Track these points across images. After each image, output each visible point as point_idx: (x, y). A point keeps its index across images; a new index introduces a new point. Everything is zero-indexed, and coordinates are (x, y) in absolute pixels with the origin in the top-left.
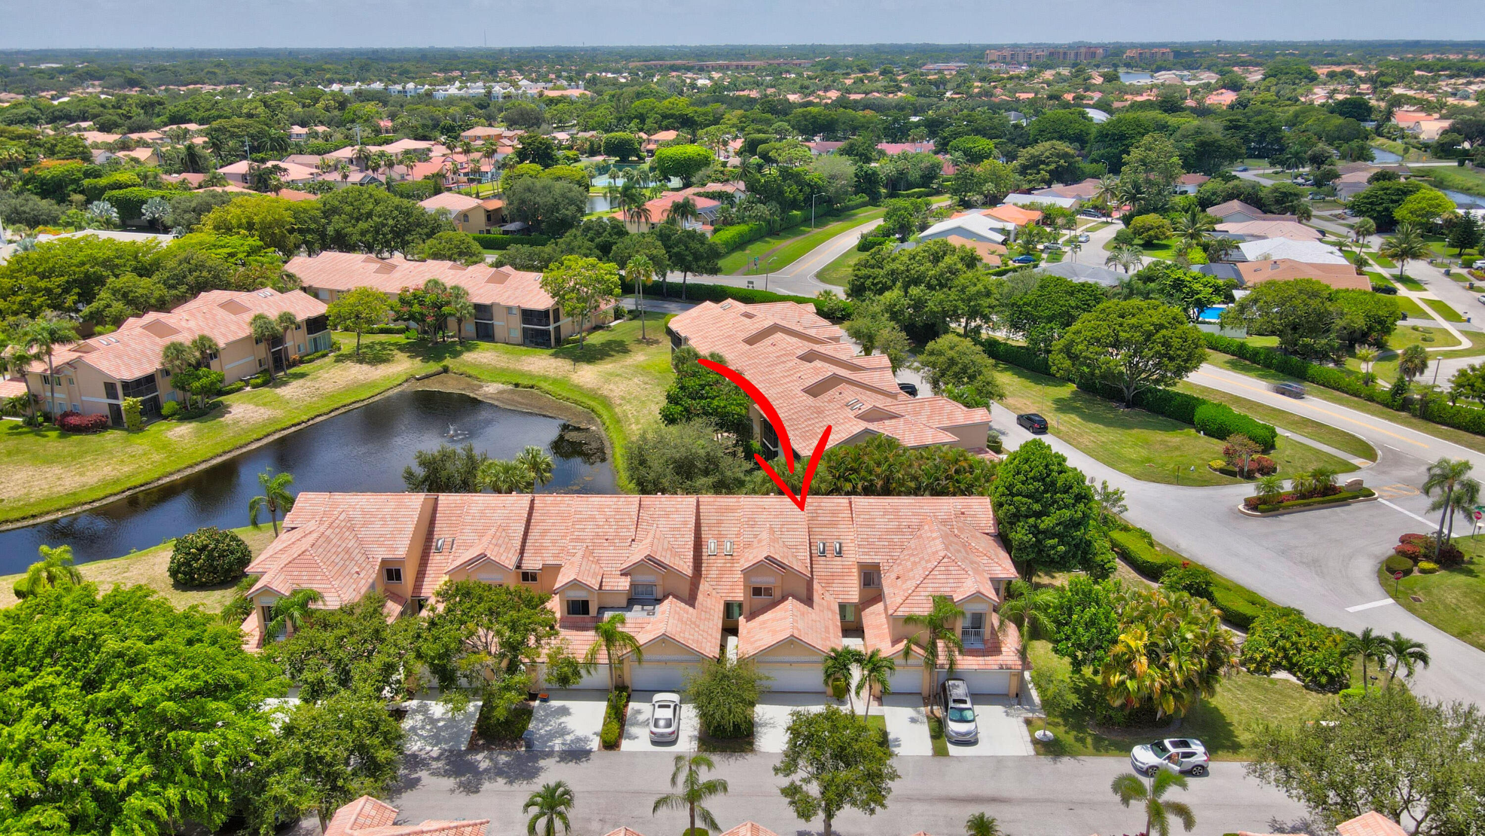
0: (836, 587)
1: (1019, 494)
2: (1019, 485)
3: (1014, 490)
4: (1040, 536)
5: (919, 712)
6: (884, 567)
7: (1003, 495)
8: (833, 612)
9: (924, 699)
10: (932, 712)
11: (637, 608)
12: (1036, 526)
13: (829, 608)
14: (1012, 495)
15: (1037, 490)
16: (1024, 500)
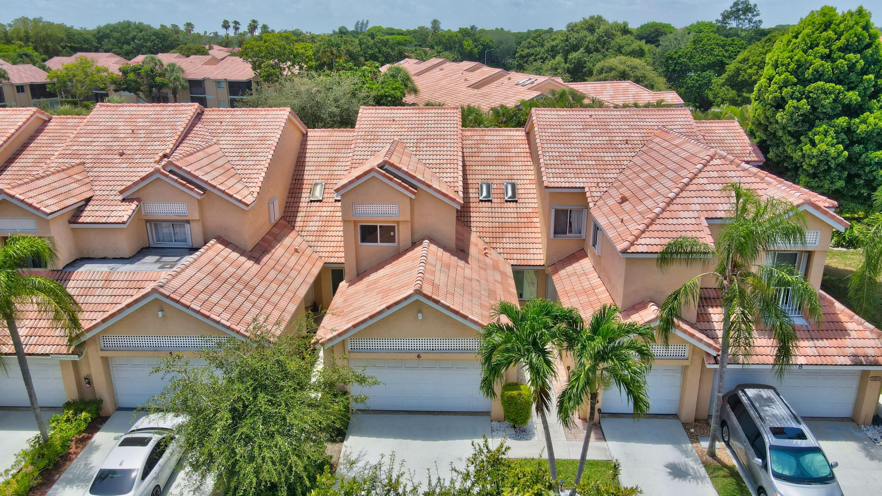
0: (508, 243)
1: (819, 76)
2: (818, 62)
3: (809, 73)
4: (857, 148)
5: (685, 452)
6: (593, 193)
7: (786, 84)
8: (503, 274)
9: (686, 426)
10: (712, 454)
11: (150, 259)
12: (849, 131)
13: (496, 267)
14: (805, 82)
15: (852, 67)
16: (829, 86)
